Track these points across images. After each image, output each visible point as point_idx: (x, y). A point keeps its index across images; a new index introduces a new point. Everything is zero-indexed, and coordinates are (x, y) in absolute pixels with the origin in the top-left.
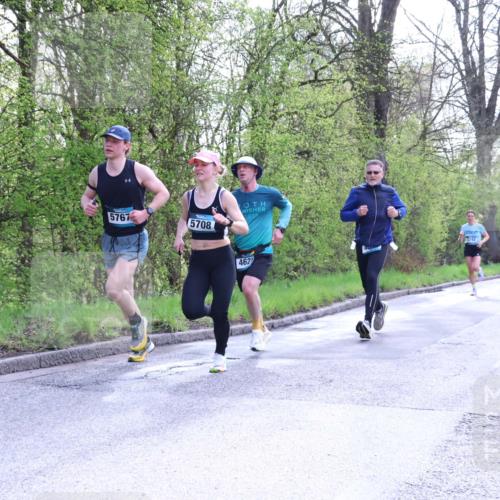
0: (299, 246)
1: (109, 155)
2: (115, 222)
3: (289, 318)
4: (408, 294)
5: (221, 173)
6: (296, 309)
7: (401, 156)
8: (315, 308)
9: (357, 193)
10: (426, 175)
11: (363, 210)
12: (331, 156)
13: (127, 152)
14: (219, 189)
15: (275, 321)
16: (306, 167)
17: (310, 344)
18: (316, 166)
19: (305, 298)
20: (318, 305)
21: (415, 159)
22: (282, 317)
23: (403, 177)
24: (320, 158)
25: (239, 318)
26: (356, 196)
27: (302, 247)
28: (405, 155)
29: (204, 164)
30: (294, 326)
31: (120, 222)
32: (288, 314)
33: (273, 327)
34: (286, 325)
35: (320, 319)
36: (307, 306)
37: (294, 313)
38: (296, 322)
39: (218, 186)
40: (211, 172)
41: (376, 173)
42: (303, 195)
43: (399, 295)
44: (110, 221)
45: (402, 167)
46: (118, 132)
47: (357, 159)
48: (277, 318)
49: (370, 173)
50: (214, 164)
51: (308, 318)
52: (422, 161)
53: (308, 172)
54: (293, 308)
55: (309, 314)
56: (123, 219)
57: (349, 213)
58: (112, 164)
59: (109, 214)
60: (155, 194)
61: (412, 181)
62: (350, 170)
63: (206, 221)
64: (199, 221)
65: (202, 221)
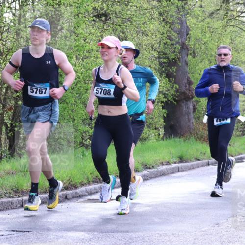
1: (35, 43)
2: (34, 94)
3: (84, 188)
4: (208, 164)
5: (121, 54)
6: (91, 180)
7: (203, 20)
9: (210, 73)
10: (229, 41)
11: (215, 88)
12: (130, 19)
14: (119, 66)
15: (69, 192)
16: (103, 30)
18: (114, 30)
21: (217, 24)
22: (76, 187)
23: (205, 43)
24: (118, 21)
26: (208, 76)
28: (208, 20)
29: (109, 48)
30: (89, 197)
31: (38, 95)
32: (82, 185)
33: (66, 198)
34: (80, 196)
37: (89, 183)
38: (91, 194)
39: (118, 64)
40: (114, 55)
41: (226, 55)
43: (198, 166)
44: (30, 93)
45: (204, 33)
46: (41, 23)
47: (156, 23)
48: (71, 189)
49: (220, 55)
50: (117, 47)
52: (225, 26)
54: (88, 178)
56: (41, 92)
57: (202, 90)
59: (29, 87)
60: (66, 74)
62: (150, 34)
63: (107, 89)
64: (102, 89)
65: (104, 89)
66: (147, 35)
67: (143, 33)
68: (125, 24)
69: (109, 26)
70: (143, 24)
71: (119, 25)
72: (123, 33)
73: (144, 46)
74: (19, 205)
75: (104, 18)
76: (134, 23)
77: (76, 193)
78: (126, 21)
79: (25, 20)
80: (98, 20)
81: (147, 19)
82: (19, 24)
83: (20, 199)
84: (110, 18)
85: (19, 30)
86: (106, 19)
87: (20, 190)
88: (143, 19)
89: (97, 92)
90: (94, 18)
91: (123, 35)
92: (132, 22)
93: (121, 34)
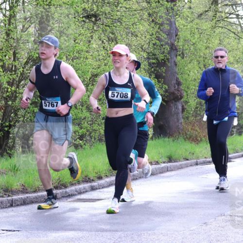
0: (86, 114)
1: (43, 57)
3: (73, 188)
4: (197, 164)
6: (80, 179)
7: (192, 22)
8: (100, 178)
10: (217, 42)
12: (119, 20)
13: (55, 55)
15: (59, 191)
16: (93, 31)
17: (95, 215)
18: (104, 31)
19: (90, 168)
20: (103, 175)
21: (206, 25)
22: (66, 187)
23: (194, 44)
24: (108, 21)
25: (20, 188)
27: (88, 114)
28: (197, 21)
29: (121, 55)
30: (79, 197)
32: (72, 184)
34: (70, 196)
35: (105, 190)
36: (92, 175)
37: (79, 183)
38: (80, 193)
40: (124, 62)
41: (222, 57)
42: (90, 61)
43: (187, 166)
44: (44, 107)
45: (192, 34)
47: (146, 24)
48: (61, 188)
49: (217, 57)
50: (127, 55)
51: (93, 189)
52: (214, 27)
53: (96, 36)
55: (95, 184)
56: (53, 106)
58: (45, 64)
61: (203, 48)
62: (139, 35)
63: (124, 93)
64: (118, 93)
65: (120, 92)
66: (137, 36)
67: (132, 34)
68: (115, 25)
69: (99, 27)
70: (133, 25)
71: (109, 26)
72: (113, 34)
74: (9, 205)
75: (93, 19)
76: (124, 24)
77: (66, 192)
78: (115, 22)
79: (16, 20)
80: (88, 20)
81: (136, 20)
82: (9, 25)
84: (100, 19)
85: (9, 30)
86: (96, 20)
87: (10, 189)
88: (132, 20)
89: (113, 95)
90: (84, 19)
92: (121, 23)
93: (111, 35)
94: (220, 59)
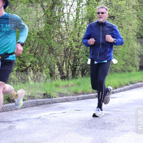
8: (116, 88)
18: (117, 23)
25: (81, 92)
41: (102, 13)
47: (136, 20)
49: (99, 13)
66: (132, 25)
67: (130, 24)
68: (122, 20)
69: (115, 22)
70: (130, 20)
71: (119, 21)
72: (121, 25)
73: (130, 30)
74: (77, 99)
75: (112, 18)
76: (126, 20)
78: (122, 19)
79: (79, 19)
80: (110, 19)
81: (131, 18)
82: (76, 21)
83: (77, 96)
84: (115, 18)
85: (76, 24)
86: (114, 19)
87: (77, 93)
88: (130, 18)
90: (108, 18)
91: (121, 26)
92: (125, 20)
93: (120, 25)
94: (101, 14)
